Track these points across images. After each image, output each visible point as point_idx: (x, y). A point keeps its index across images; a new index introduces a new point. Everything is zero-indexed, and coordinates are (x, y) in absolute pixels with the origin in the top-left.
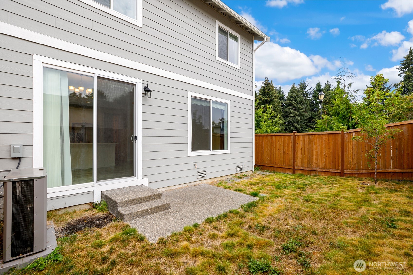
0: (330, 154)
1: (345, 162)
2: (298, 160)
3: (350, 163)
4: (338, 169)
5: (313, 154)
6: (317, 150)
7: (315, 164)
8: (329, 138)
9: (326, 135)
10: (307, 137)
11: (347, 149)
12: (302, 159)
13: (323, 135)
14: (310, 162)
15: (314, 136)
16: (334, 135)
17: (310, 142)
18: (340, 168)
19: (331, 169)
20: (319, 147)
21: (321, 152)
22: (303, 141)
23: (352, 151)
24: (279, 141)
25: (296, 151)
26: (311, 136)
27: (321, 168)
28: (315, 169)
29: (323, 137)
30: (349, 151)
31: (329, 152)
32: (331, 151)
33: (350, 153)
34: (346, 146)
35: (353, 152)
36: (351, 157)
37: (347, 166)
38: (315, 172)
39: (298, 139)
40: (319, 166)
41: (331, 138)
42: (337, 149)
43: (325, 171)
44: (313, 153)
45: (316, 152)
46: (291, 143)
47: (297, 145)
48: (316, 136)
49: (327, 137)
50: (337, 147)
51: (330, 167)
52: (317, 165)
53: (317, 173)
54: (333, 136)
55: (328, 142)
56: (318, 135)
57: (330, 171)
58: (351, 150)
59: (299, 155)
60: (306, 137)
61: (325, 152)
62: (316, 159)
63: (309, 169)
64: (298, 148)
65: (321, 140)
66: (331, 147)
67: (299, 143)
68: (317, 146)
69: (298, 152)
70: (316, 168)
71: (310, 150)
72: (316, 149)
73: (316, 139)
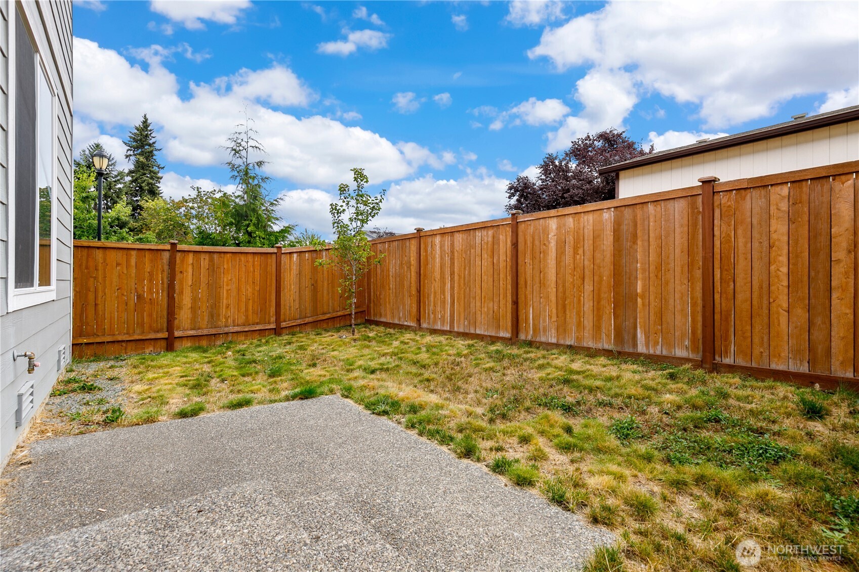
0: (256, 294)
1: (282, 306)
2: (182, 312)
3: (290, 307)
4: (269, 323)
5: (222, 296)
6: (229, 288)
7: (225, 318)
8: (254, 262)
9: (249, 255)
10: (207, 256)
11: (286, 282)
12: (194, 309)
13: (243, 255)
14: (213, 315)
15: (222, 255)
16: (264, 256)
17: (214, 268)
18: (273, 319)
19: (257, 324)
20: (234, 280)
21: (239, 290)
22: (197, 267)
23: (292, 287)
24: (118, 264)
25: (177, 291)
26: (216, 256)
27: (238, 325)
28: (226, 330)
29: (243, 258)
30: (289, 287)
31: (255, 289)
32: (257, 288)
33: (290, 291)
34: (284, 278)
35: (294, 288)
36: (291, 298)
37: (285, 314)
38: (226, 335)
39: (182, 261)
40: (234, 321)
41: (257, 261)
42: (268, 283)
43: (246, 330)
44: (222, 294)
45: (228, 291)
46: (163, 271)
47: (178, 276)
48: (228, 255)
49: (250, 257)
50: (268, 281)
51: (256, 321)
52: (230, 321)
53: (230, 338)
54: (263, 258)
55: (252, 269)
56: (231, 255)
57: (257, 328)
58: (290, 285)
59: (186, 300)
60: (203, 256)
61: (248, 290)
62: (228, 307)
63: (213, 331)
64: (181, 283)
65: (237, 266)
66: (259, 280)
67: (186, 271)
68: (229, 279)
69: (182, 292)
70: (226, 326)
71: (214, 289)
72: (227, 285)
73: (228, 263)
